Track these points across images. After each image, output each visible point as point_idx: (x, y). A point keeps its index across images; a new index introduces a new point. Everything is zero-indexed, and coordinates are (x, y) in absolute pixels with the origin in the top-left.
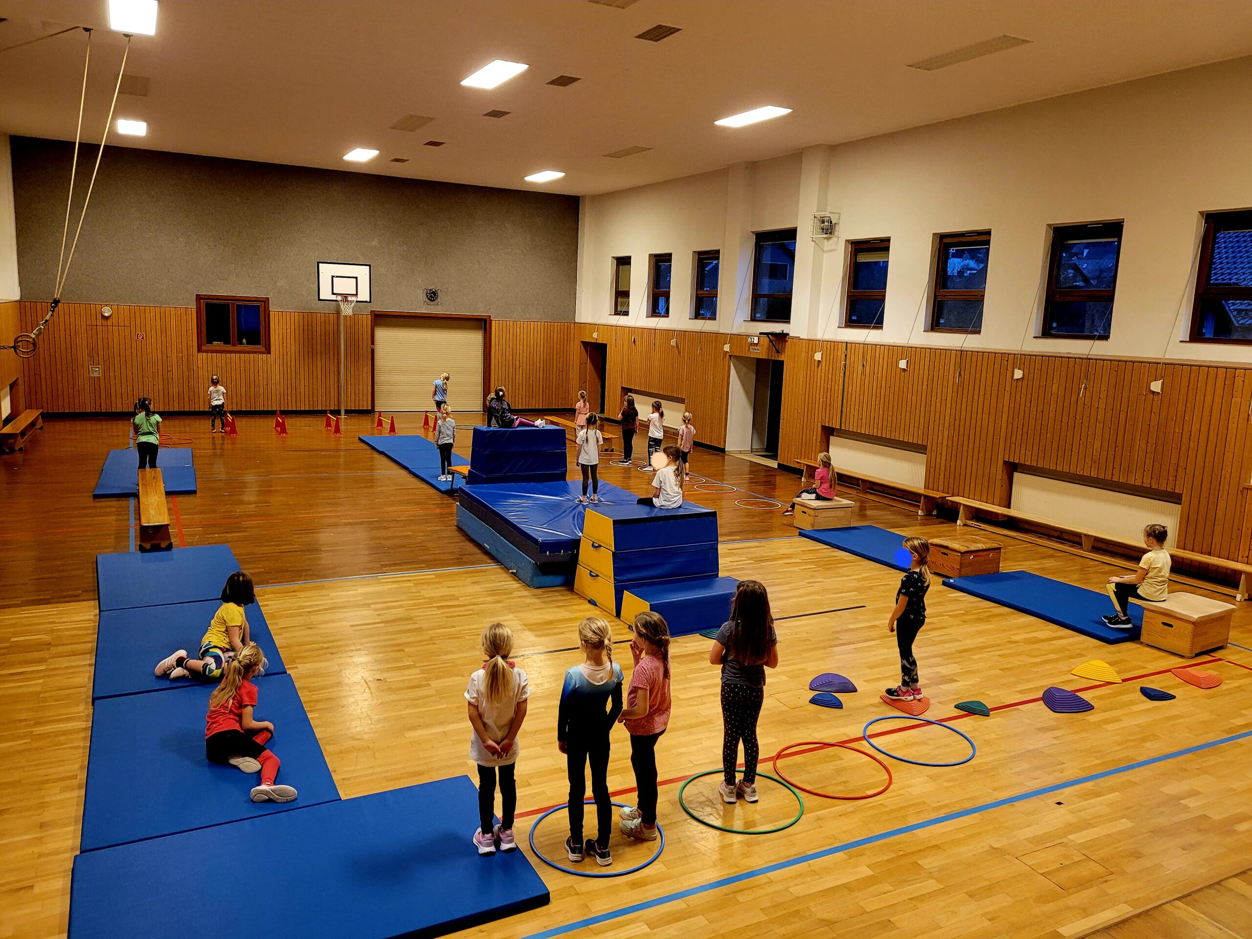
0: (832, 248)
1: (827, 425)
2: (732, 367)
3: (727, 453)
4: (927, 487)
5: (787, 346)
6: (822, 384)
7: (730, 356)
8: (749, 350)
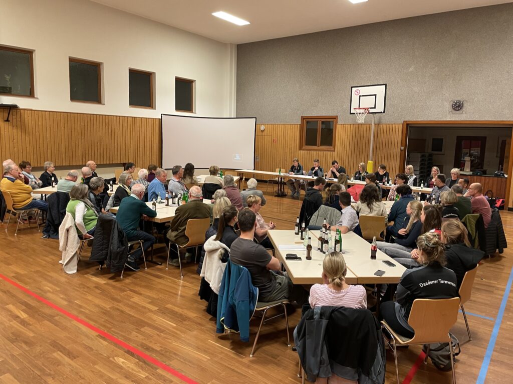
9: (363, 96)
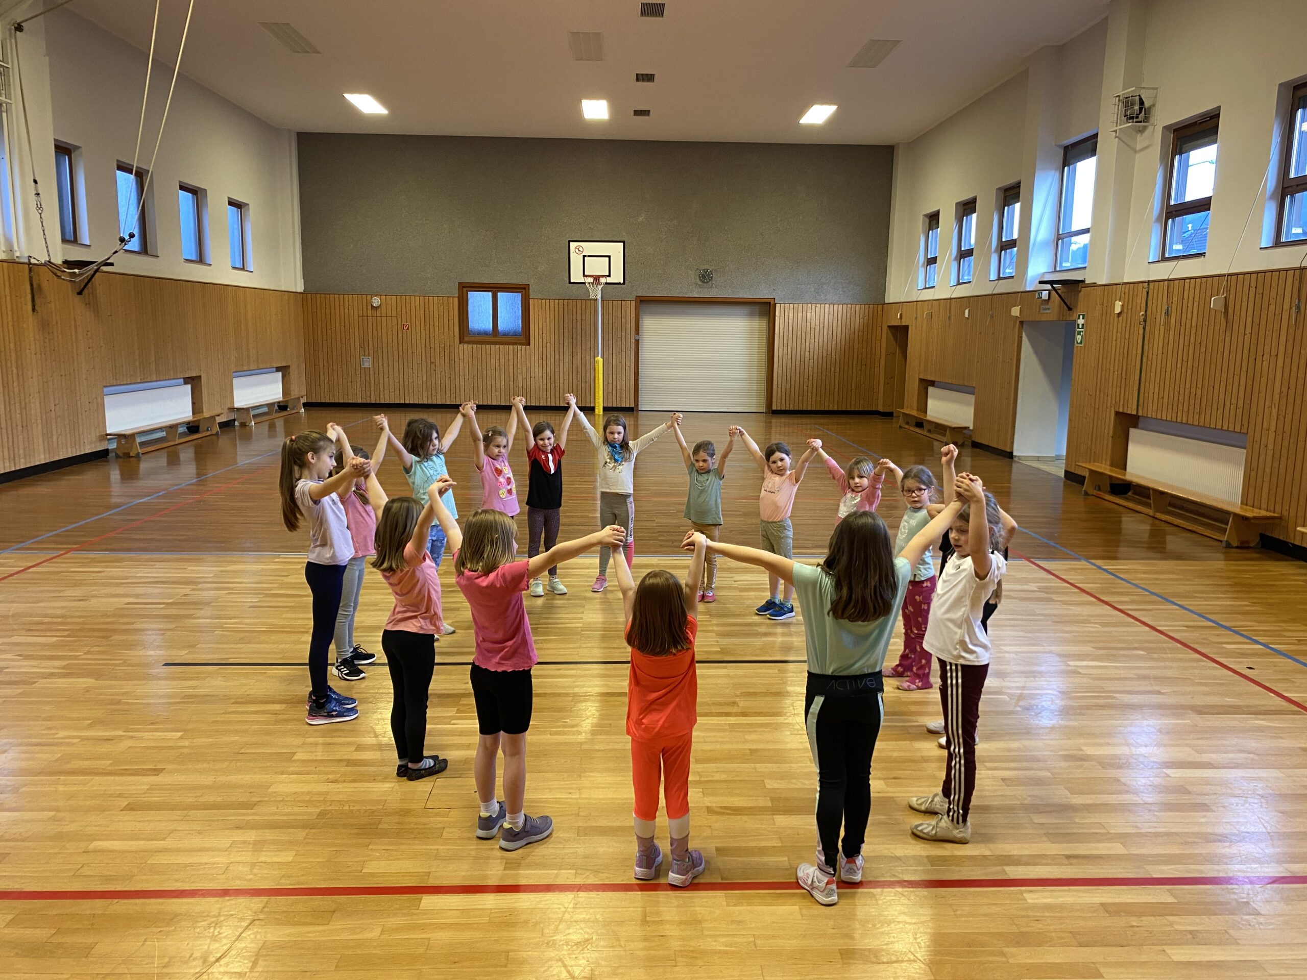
0: (1146, 145)
1: (1121, 410)
2: (1025, 338)
3: (1016, 459)
4: (1244, 502)
5: (1080, 299)
6: (1118, 350)
7: (1022, 323)
8: (1040, 309)
9: (589, 256)
